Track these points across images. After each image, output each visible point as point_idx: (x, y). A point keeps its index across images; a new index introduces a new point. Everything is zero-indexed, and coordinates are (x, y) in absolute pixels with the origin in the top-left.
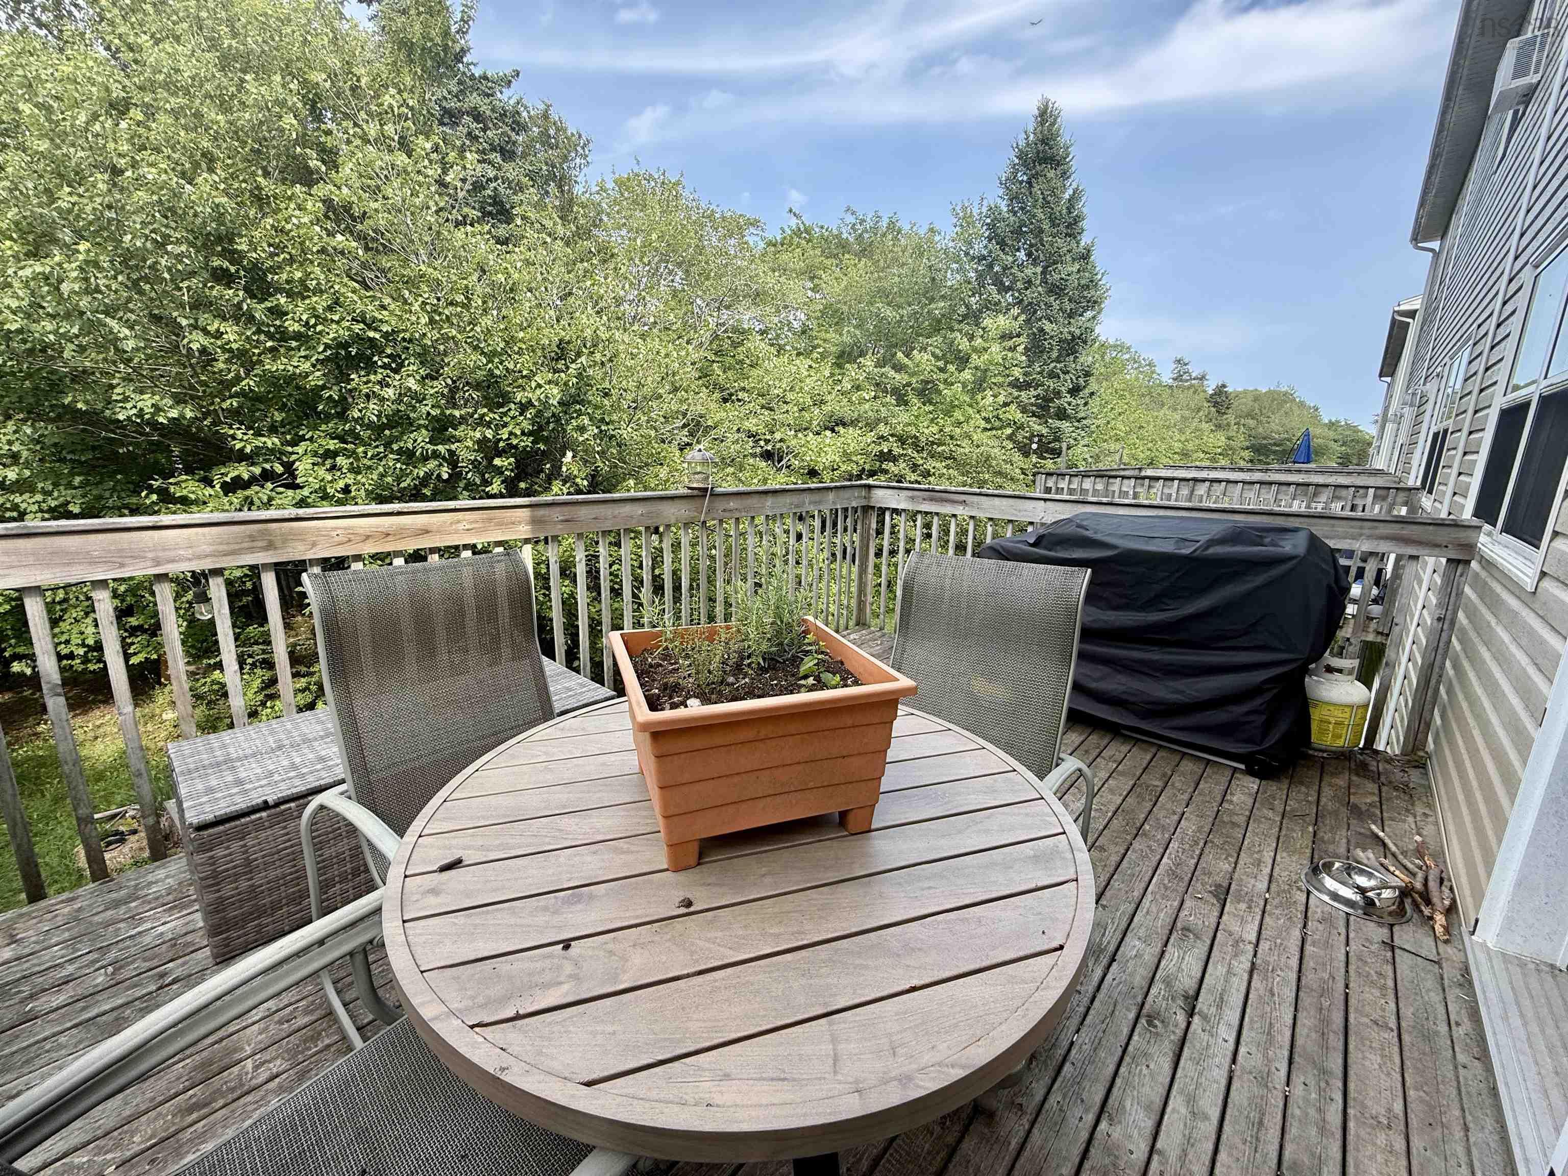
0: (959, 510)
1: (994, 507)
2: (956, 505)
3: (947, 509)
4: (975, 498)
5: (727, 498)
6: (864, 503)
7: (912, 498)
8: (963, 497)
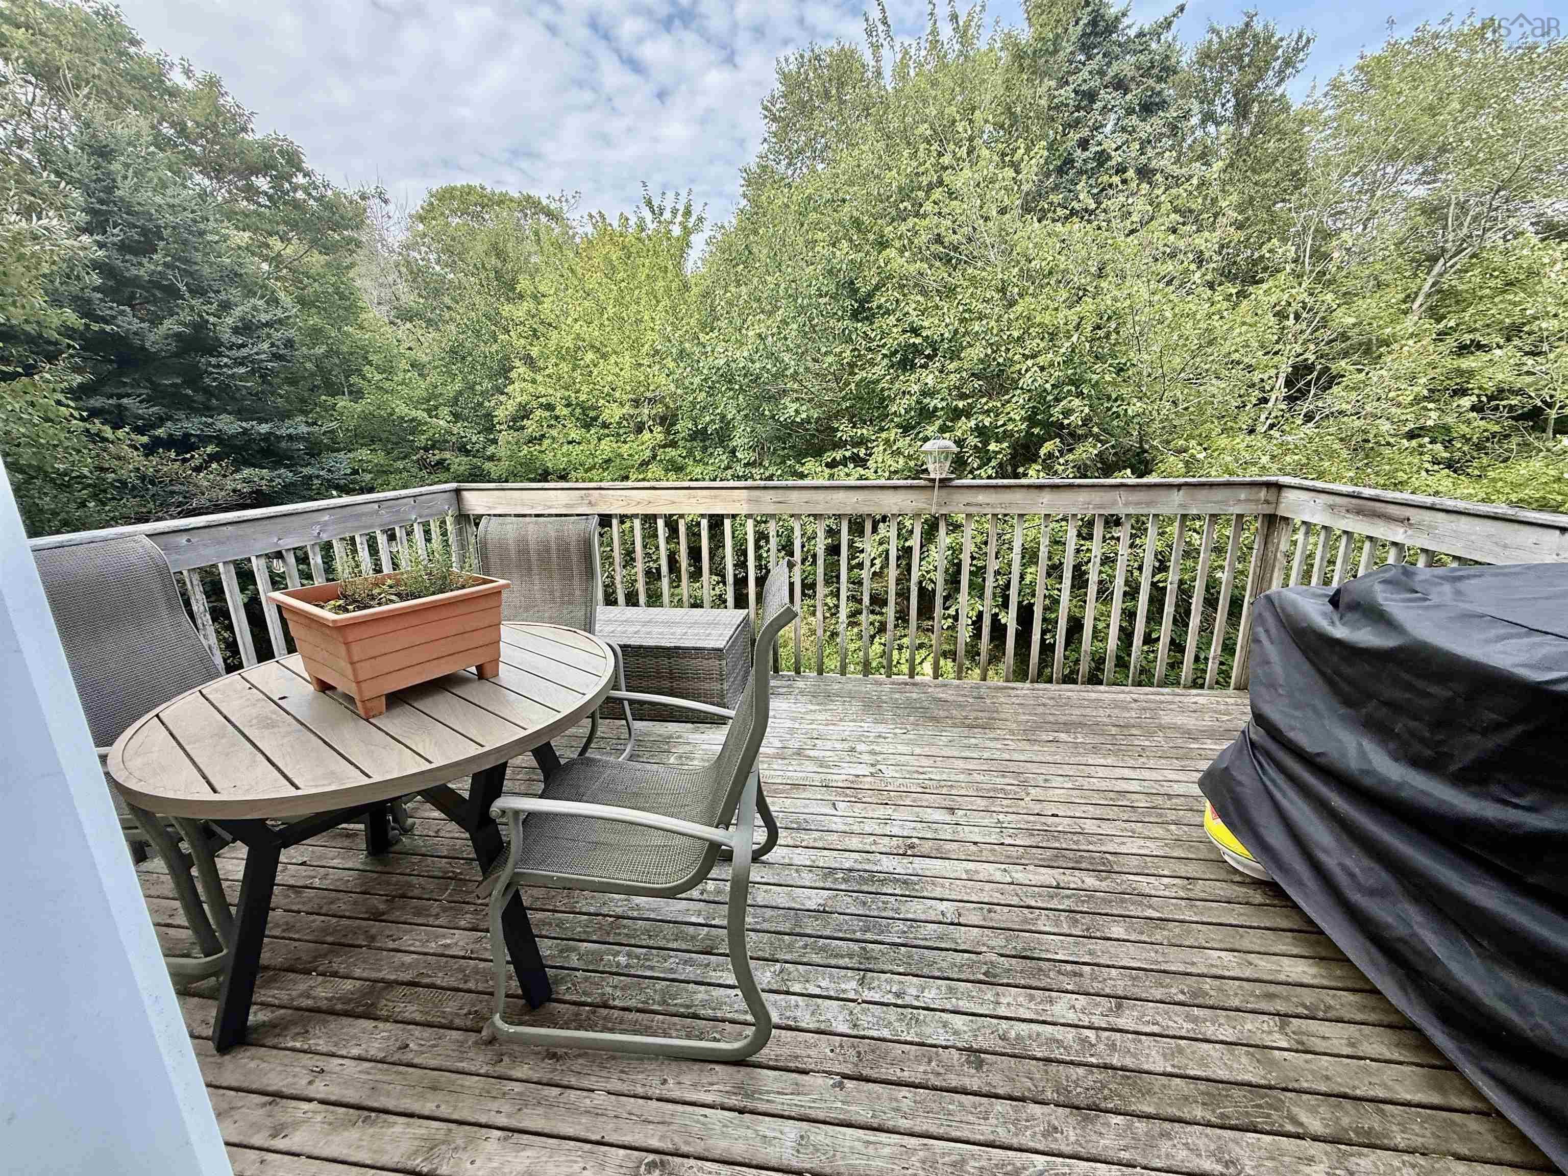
0: (1398, 534)
1: (1457, 535)
2: (1393, 526)
3: (1381, 531)
4: (1427, 516)
5: (974, 491)
6: (1268, 510)
7: (1332, 507)
8: (1409, 512)
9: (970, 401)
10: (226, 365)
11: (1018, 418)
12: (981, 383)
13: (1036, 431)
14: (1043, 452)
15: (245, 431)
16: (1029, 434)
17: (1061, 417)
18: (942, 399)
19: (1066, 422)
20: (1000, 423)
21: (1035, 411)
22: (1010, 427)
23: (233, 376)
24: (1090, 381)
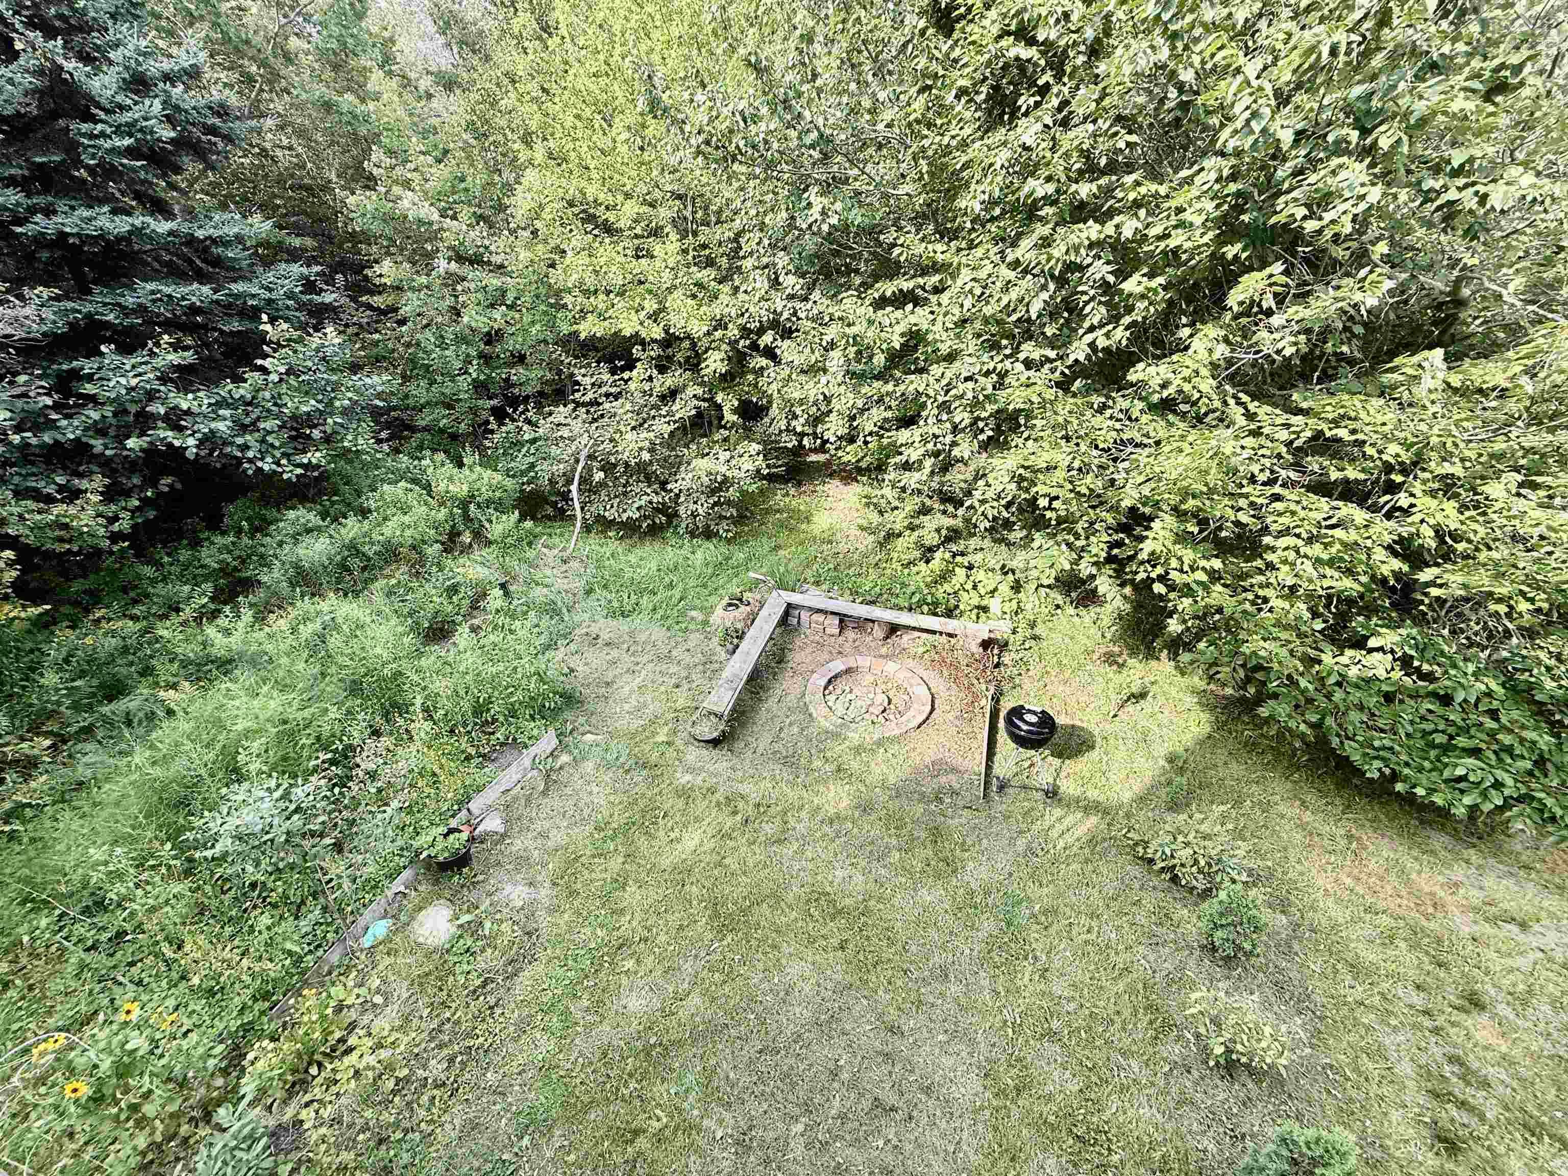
9: (1104, 181)
10: (103, 134)
11: (1198, 220)
12: (1133, 138)
13: (1231, 251)
14: (1235, 297)
15: (137, 231)
16: (1217, 258)
17: (1301, 212)
18: (1049, 179)
19: (1311, 226)
20: (1153, 232)
21: (1241, 201)
22: (1177, 239)
23: (113, 150)
24: (1406, 115)
